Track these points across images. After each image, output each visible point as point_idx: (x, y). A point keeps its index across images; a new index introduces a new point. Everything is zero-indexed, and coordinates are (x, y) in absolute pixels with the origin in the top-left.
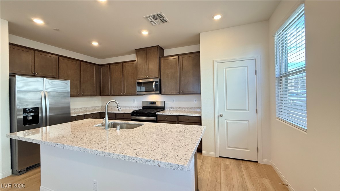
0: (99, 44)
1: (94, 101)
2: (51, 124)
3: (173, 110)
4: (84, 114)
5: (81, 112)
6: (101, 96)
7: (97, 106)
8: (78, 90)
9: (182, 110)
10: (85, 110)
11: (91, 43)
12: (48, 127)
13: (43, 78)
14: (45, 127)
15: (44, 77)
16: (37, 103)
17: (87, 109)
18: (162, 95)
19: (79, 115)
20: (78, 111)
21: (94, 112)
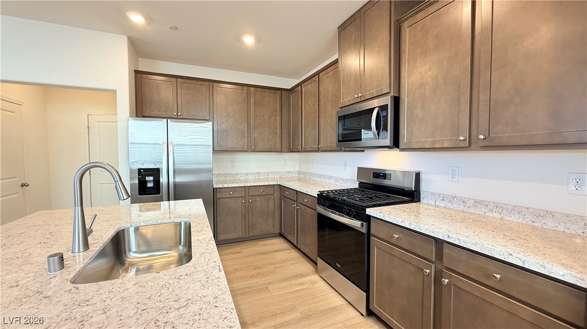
0: (256, 39)
1: (284, 162)
2: (176, 198)
3: (449, 205)
4: (245, 185)
5: (259, 180)
6: (291, 152)
7: (289, 172)
8: (246, 140)
9: (489, 214)
10: (266, 176)
11: (242, 42)
12: (172, 202)
13: (166, 120)
14: (167, 202)
15: (167, 118)
16: (157, 161)
17: (270, 176)
18: (403, 150)
19: (236, 186)
20: (253, 178)
21: (266, 184)
